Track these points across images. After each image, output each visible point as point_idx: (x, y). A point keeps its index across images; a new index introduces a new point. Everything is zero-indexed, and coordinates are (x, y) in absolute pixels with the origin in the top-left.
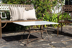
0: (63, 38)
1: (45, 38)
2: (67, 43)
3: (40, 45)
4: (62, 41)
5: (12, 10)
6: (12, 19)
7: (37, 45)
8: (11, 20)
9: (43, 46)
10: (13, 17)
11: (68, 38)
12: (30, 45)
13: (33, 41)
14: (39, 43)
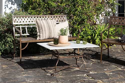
0: (108, 66)
1: (81, 66)
2: (111, 73)
3: (74, 76)
4: (106, 71)
5: (39, 25)
6: (40, 37)
7: (69, 76)
8: (38, 38)
9: (78, 77)
10: (41, 35)
11: (116, 66)
12: (60, 75)
13: (63, 70)
14: (72, 72)
